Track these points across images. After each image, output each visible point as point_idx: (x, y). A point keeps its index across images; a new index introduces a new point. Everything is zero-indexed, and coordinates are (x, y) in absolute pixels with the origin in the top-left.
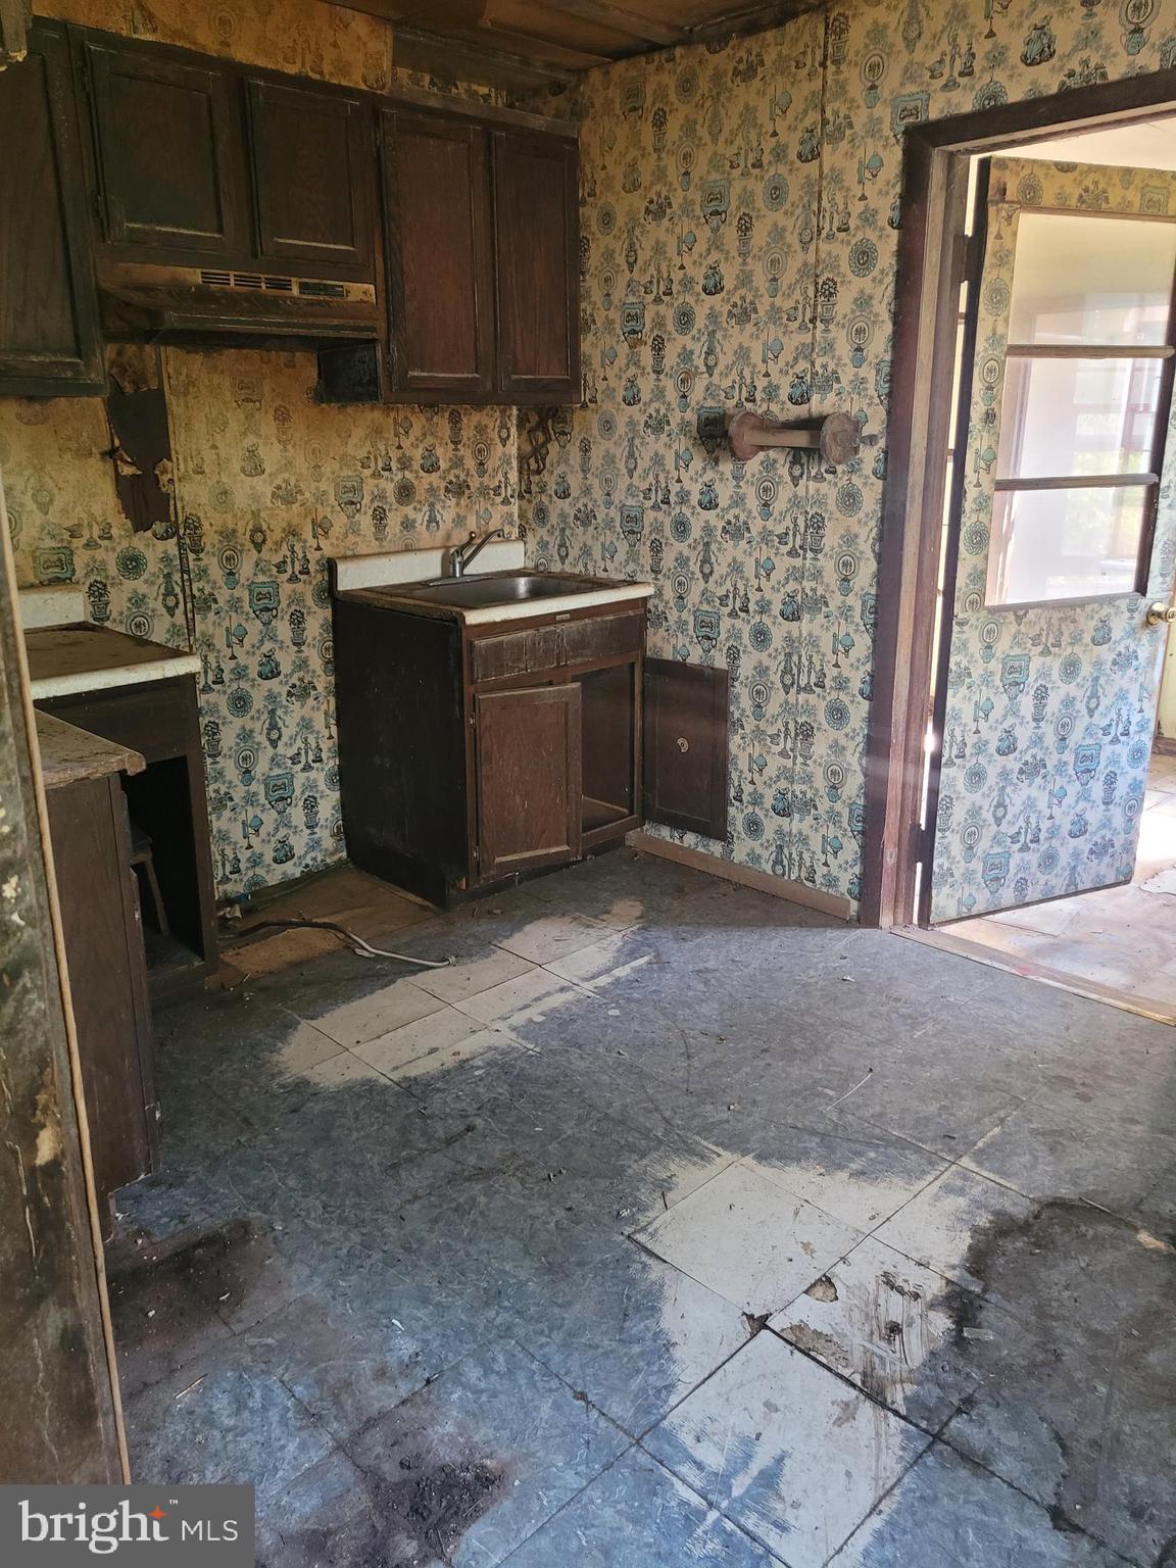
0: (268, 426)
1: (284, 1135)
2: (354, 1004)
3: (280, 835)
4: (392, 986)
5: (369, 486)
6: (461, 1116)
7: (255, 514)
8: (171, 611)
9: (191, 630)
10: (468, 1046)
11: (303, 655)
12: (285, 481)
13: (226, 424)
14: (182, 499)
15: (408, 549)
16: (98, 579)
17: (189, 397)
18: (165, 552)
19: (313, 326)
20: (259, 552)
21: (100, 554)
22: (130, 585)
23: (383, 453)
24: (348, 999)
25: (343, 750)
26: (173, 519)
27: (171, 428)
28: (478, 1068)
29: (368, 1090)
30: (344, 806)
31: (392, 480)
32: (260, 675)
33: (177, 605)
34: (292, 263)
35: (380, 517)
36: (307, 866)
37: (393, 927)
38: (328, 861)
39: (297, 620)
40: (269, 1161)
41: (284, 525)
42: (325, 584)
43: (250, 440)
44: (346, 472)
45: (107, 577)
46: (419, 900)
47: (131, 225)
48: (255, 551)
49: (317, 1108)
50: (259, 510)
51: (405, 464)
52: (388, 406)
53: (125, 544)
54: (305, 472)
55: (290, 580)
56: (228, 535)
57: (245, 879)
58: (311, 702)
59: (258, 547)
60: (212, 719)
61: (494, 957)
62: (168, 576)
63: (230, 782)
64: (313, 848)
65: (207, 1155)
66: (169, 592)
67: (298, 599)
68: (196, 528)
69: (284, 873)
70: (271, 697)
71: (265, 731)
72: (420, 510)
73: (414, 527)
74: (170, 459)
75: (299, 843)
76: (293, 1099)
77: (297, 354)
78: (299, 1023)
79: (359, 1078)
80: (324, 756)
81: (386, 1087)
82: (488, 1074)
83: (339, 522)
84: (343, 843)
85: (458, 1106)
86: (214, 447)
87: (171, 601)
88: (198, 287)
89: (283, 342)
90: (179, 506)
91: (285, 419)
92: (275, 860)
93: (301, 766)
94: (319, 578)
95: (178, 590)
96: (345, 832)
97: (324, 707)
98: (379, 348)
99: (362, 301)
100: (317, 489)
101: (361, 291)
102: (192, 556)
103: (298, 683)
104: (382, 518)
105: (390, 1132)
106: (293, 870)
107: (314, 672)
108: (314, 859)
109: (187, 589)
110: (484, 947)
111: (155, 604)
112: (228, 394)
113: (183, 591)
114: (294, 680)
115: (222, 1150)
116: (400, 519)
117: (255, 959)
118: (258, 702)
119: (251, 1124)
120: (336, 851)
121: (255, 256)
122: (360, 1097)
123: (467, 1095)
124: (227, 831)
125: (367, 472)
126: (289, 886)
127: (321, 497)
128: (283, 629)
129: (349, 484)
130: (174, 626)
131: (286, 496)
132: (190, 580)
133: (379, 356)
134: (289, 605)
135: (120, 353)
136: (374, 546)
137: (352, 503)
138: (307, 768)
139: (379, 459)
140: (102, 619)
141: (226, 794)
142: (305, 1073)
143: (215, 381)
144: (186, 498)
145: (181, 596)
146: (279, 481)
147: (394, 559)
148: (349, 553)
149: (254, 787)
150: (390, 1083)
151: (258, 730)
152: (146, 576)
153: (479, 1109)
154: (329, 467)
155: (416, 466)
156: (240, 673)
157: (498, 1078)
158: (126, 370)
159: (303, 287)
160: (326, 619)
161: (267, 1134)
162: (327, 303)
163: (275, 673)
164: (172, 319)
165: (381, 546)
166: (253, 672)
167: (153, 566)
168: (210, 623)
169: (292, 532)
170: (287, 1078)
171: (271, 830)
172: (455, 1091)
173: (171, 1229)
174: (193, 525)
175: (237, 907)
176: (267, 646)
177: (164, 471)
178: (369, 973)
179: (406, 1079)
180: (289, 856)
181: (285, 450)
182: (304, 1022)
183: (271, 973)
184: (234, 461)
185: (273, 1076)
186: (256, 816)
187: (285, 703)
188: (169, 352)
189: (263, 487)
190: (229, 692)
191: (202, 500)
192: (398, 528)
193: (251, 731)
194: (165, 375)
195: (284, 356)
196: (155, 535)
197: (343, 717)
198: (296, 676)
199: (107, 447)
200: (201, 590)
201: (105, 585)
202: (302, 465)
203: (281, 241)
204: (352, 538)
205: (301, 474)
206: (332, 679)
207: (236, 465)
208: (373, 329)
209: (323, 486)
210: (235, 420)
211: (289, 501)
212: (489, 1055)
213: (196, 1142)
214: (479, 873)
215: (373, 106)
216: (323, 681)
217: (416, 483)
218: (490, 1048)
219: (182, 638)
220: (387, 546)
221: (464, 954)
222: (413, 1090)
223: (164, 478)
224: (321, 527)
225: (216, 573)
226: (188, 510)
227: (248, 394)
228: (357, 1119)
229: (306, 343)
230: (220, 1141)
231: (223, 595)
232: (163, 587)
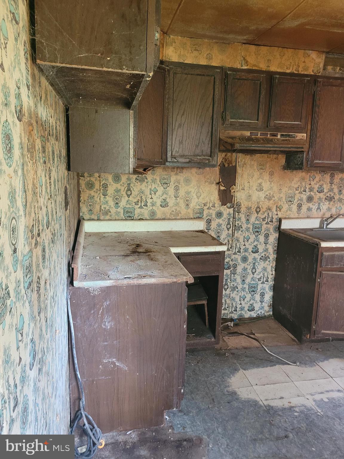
0: (266, 177)
1: (223, 411)
2: (259, 369)
3: (251, 303)
4: (274, 367)
5: (297, 196)
6: (285, 430)
7: (258, 203)
8: (228, 229)
9: (233, 235)
10: (295, 401)
11: (267, 247)
12: (269, 193)
13: (253, 176)
14: (237, 197)
15: (308, 217)
16: (209, 218)
17: (244, 168)
18: (229, 212)
19: (282, 147)
20: (258, 214)
21: (211, 211)
22: (218, 221)
23: (304, 186)
24: (258, 366)
25: (276, 279)
26: (233, 203)
27: (237, 177)
28: (296, 412)
29: (254, 404)
30: (274, 297)
31: (306, 195)
32: (252, 252)
33: (230, 228)
34: (278, 128)
35: (300, 206)
36: (258, 314)
37: (281, 345)
38: (266, 314)
39: (267, 236)
40: (216, 418)
41: (267, 207)
42: (278, 226)
43: (259, 181)
44: (290, 191)
45: (212, 218)
46: (293, 337)
47: (231, 120)
48: (256, 214)
49: (236, 405)
50: (259, 202)
51: (311, 190)
52: (308, 171)
53: (218, 209)
54: (276, 191)
55: (266, 224)
56: (249, 208)
57: (238, 314)
58: (267, 262)
59: (258, 213)
60: (235, 263)
61: (314, 368)
62: (229, 219)
63: (238, 283)
64: (261, 309)
65: (198, 408)
66: (229, 224)
67: (268, 230)
68: (239, 206)
69: (251, 315)
70: (255, 259)
71: (251, 269)
72: (315, 205)
73: (311, 210)
74: (235, 185)
75: (257, 306)
76: (230, 398)
77: (279, 155)
78: (240, 370)
79: (253, 398)
80: (269, 280)
81: (261, 406)
82: (299, 416)
83: (285, 207)
84: (271, 309)
85: (285, 425)
86: (249, 182)
87: (229, 226)
88: (248, 137)
89: (275, 152)
90: (235, 199)
91: (272, 175)
92: (248, 310)
93: (261, 282)
94: (276, 224)
95: (231, 223)
96: (273, 306)
97: (271, 265)
98: (305, 154)
99: (301, 139)
100: (279, 196)
101: (302, 136)
102: (237, 214)
103: (264, 256)
104: (300, 207)
105: (257, 425)
106: (254, 314)
107: (270, 253)
108: (261, 312)
109: (234, 223)
110: (312, 362)
111: (224, 227)
112: (255, 167)
113: (233, 224)
114: (263, 255)
115: (203, 407)
116: (307, 207)
117: (233, 342)
118: (250, 259)
119: (214, 402)
120: (269, 311)
121: (267, 127)
122: (251, 406)
123: (289, 422)
124: (235, 298)
125: (297, 192)
126: (251, 319)
127: (280, 199)
128: (262, 238)
129: (290, 195)
130: (228, 233)
131: (269, 198)
132: (235, 221)
133: (305, 156)
134: (265, 231)
135: (226, 156)
136: (296, 215)
137: (291, 201)
138: (263, 283)
139: (302, 188)
140: (209, 230)
141: (236, 286)
142: (236, 389)
143: (252, 163)
144: (238, 197)
145: (232, 225)
146: (267, 193)
147: (302, 220)
148: (287, 217)
149: (245, 286)
150: (263, 405)
151: (249, 268)
152: (223, 218)
153: (292, 430)
154: (285, 190)
155: (315, 190)
156: (246, 250)
157: (303, 420)
158: (226, 160)
159: (282, 135)
160: (276, 237)
161: (218, 408)
162: (289, 140)
163: (257, 252)
164: (237, 146)
165: (299, 215)
166: (250, 250)
167: (225, 215)
168: (239, 234)
169: (269, 209)
170: (230, 389)
171: (248, 300)
172: (285, 418)
173: (180, 430)
174: (239, 205)
175: (232, 323)
176: (256, 243)
177: (233, 189)
178: (268, 359)
179: (269, 406)
180: (253, 310)
181: (271, 184)
182: (241, 370)
183: (237, 348)
184: (254, 186)
185: (226, 387)
186: (244, 295)
187: (259, 261)
188: (240, 155)
189: (262, 195)
190: (242, 255)
191: (242, 198)
192: (306, 210)
193: (247, 268)
194: (237, 161)
195: (275, 156)
196: (227, 207)
197: (277, 269)
198: (263, 253)
199: (218, 181)
200: (238, 224)
201: (211, 220)
202: (275, 188)
203: (277, 122)
204: (289, 212)
205: (275, 192)
206: (275, 256)
207: (254, 188)
208: (302, 148)
209: (282, 195)
210: (256, 174)
211: (269, 199)
212: (302, 408)
213: (196, 401)
214: (315, 334)
215: (314, 79)
216: (273, 256)
217: (314, 196)
218: (303, 405)
219: (230, 237)
220: (301, 216)
221: (303, 363)
222: (270, 411)
223: (233, 191)
224: (279, 208)
225: (243, 219)
226: (238, 200)
227: (262, 167)
228: (248, 414)
229: (282, 152)
230: (203, 404)
231: (244, 226)
232: (227, 222)
